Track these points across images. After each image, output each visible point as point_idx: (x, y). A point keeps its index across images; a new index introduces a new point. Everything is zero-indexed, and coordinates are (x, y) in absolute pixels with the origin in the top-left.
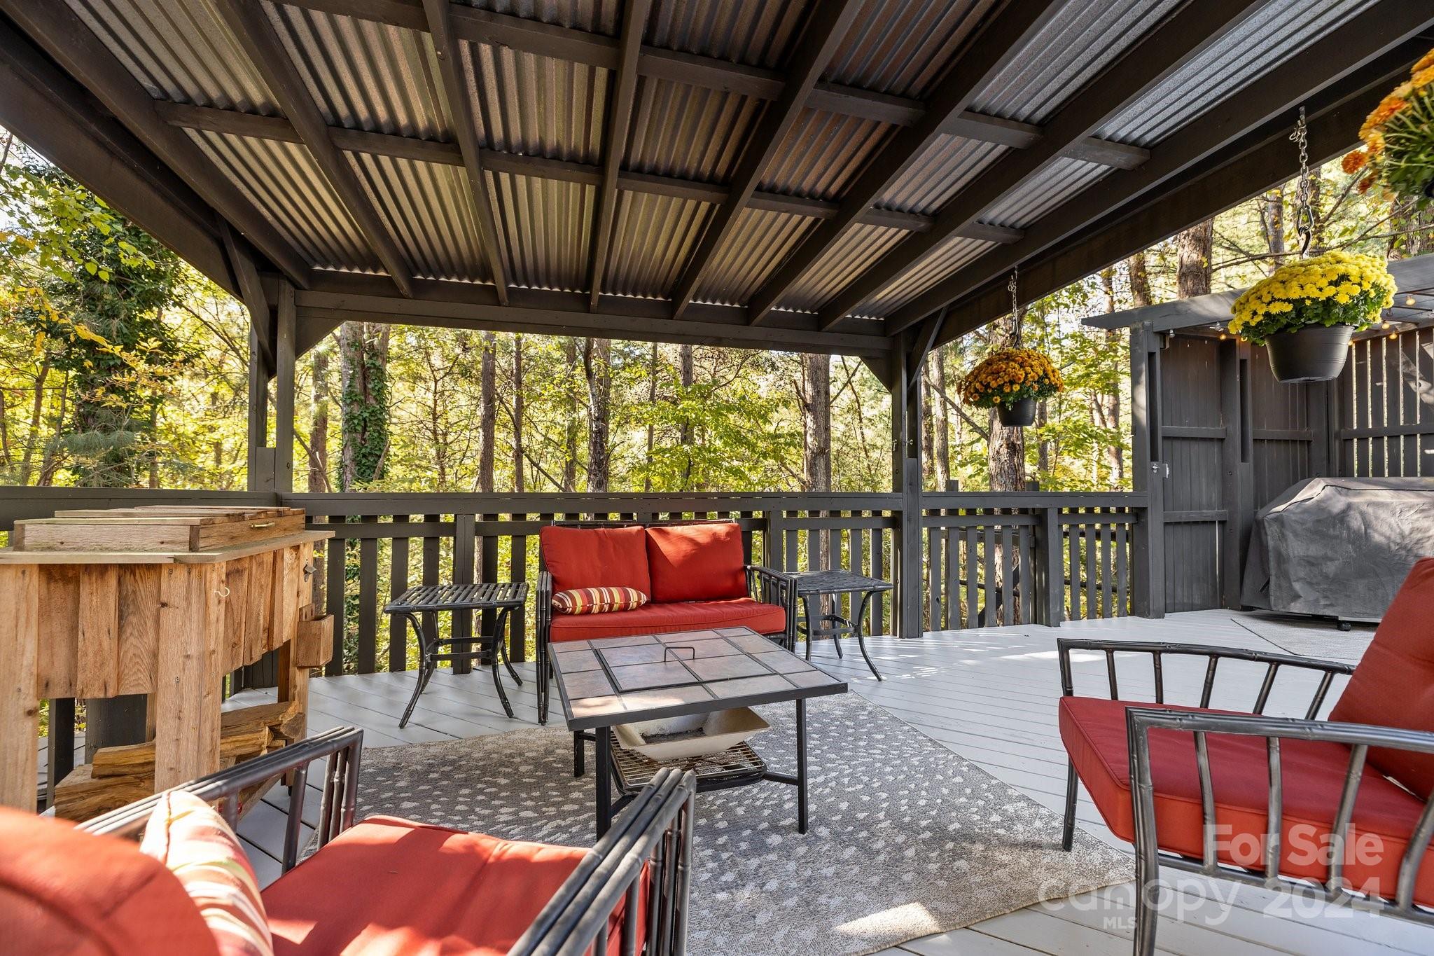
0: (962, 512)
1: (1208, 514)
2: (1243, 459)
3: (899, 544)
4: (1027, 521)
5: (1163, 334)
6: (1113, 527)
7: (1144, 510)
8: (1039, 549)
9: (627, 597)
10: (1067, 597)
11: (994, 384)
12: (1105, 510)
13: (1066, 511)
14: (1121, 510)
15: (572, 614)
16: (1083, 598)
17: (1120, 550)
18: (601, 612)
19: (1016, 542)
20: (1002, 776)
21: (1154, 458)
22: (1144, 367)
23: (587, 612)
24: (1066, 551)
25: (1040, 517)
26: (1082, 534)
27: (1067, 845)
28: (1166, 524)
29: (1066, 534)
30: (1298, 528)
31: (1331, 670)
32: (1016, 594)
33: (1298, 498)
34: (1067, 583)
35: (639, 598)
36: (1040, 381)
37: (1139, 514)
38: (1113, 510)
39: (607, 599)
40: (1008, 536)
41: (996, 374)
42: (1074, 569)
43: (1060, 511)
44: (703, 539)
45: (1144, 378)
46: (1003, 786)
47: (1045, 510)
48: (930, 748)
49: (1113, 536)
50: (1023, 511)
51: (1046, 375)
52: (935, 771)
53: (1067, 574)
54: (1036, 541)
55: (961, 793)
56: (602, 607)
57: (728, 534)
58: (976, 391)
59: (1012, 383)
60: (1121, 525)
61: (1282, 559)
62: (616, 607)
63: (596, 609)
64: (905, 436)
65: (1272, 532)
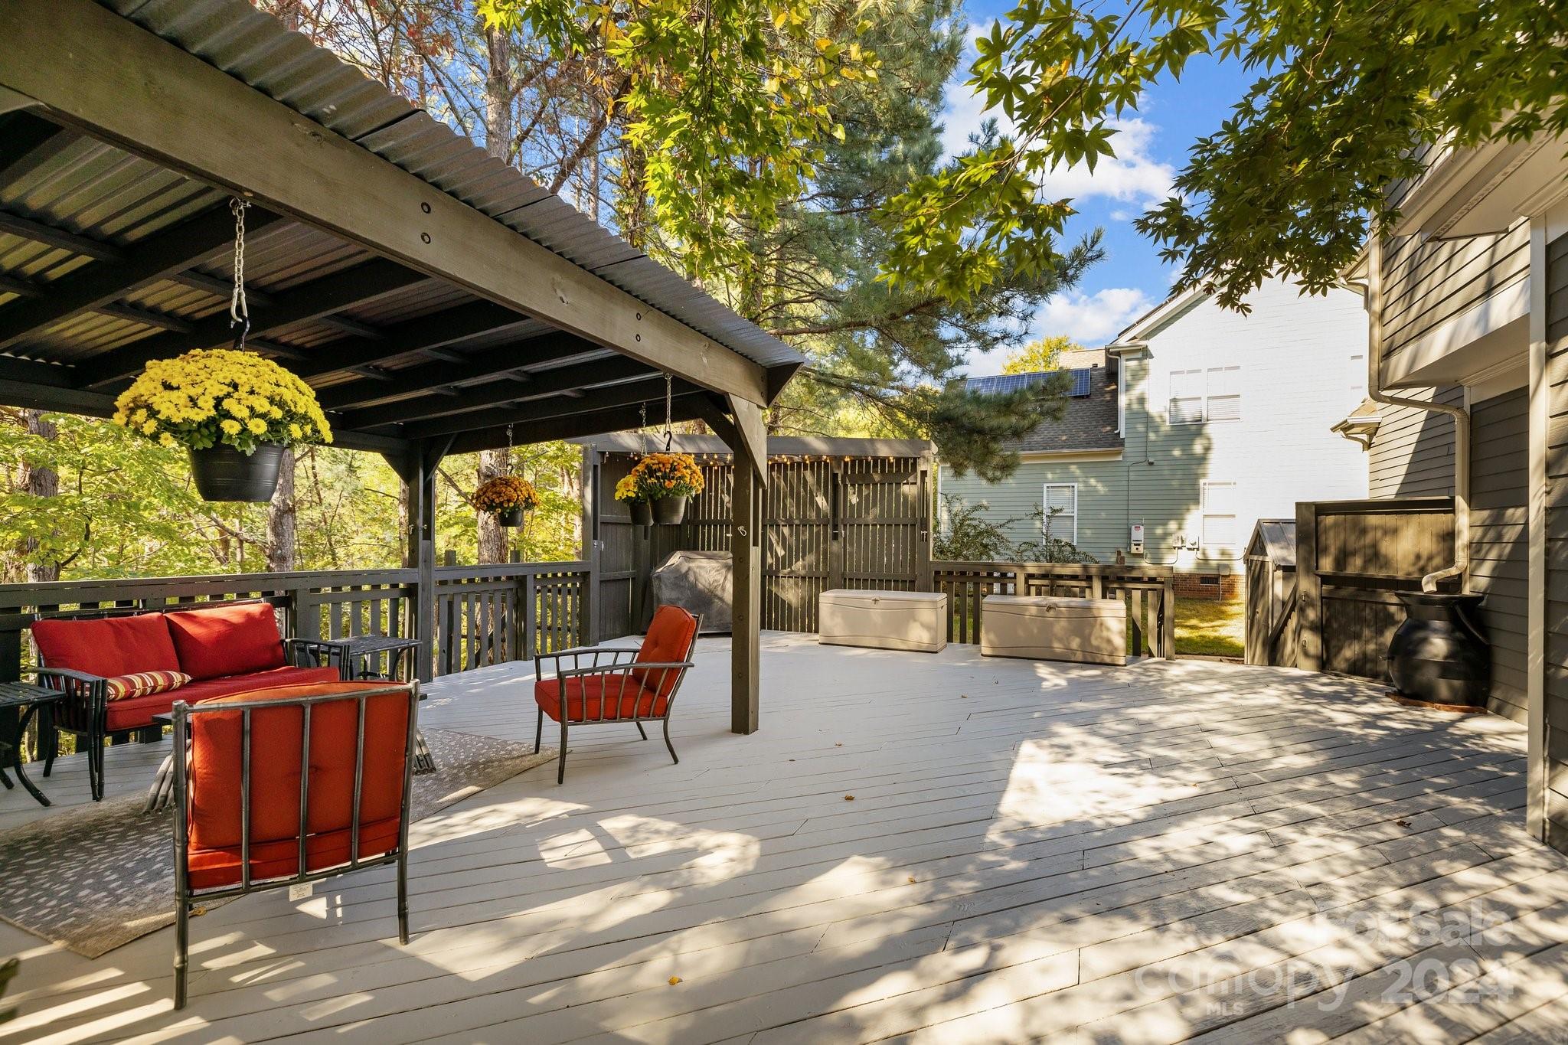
0: (464, 581)
1: (626, 573)
2: (646, 538)
3: (414, 609)
4: (512, 585)
5: (603, 454)
6: (569, 585)
7: (588, 573)
8: (520, 605)
9: (170, 679)
10: (539, 637)
11: (497, 501)
12: (565, 575)
13: (539, 577)
14: (574, 574)
15: (113, 700)
16: (549, 640)
17: (574, 601)
18: (143, 695)
19: (503, 600)
20: (504, 738)
21: (595, 538)
22: (591, 474)
23: (129, 696)
24: (538, 603)
25: (521, 581)
26: (550, 591)
27: (537, 751)
28: (601, 582)
29: (539, 591)
30: (667, 582)
31: (635, 652)
32: (503, 640)
33: (668, 564)
34: (539, 628)
35: (183, 678)
36: (526, 501)
37: (585, 576)
38: (570, 574)
39: (150, 683)
40: (498, 596)
41: (499, 494)
42: (544, 616)
43: (535, 576)
44: (236, 619)
45: (590, 482)
46: (505, 742)
47: (525, 577)
48: (459, 736)
49: (569, 591)
50: (510, 578)
51: (530, 497)
52: (466, 744)
53: (538, 620)
54: (518, 599)
55: (483, 748)
56: (145, 690)
57: (262, 613)
58: (485, 503)
59: (509, 501)
60: (574, 584)
61: (659, 601)
62: (159, 688)
63: (138, 693)
64: (420, 521)
65: (655, 583)
